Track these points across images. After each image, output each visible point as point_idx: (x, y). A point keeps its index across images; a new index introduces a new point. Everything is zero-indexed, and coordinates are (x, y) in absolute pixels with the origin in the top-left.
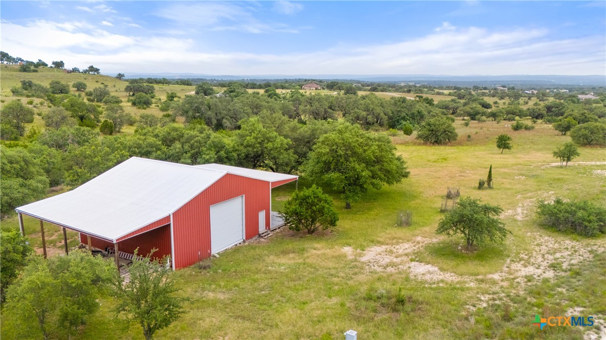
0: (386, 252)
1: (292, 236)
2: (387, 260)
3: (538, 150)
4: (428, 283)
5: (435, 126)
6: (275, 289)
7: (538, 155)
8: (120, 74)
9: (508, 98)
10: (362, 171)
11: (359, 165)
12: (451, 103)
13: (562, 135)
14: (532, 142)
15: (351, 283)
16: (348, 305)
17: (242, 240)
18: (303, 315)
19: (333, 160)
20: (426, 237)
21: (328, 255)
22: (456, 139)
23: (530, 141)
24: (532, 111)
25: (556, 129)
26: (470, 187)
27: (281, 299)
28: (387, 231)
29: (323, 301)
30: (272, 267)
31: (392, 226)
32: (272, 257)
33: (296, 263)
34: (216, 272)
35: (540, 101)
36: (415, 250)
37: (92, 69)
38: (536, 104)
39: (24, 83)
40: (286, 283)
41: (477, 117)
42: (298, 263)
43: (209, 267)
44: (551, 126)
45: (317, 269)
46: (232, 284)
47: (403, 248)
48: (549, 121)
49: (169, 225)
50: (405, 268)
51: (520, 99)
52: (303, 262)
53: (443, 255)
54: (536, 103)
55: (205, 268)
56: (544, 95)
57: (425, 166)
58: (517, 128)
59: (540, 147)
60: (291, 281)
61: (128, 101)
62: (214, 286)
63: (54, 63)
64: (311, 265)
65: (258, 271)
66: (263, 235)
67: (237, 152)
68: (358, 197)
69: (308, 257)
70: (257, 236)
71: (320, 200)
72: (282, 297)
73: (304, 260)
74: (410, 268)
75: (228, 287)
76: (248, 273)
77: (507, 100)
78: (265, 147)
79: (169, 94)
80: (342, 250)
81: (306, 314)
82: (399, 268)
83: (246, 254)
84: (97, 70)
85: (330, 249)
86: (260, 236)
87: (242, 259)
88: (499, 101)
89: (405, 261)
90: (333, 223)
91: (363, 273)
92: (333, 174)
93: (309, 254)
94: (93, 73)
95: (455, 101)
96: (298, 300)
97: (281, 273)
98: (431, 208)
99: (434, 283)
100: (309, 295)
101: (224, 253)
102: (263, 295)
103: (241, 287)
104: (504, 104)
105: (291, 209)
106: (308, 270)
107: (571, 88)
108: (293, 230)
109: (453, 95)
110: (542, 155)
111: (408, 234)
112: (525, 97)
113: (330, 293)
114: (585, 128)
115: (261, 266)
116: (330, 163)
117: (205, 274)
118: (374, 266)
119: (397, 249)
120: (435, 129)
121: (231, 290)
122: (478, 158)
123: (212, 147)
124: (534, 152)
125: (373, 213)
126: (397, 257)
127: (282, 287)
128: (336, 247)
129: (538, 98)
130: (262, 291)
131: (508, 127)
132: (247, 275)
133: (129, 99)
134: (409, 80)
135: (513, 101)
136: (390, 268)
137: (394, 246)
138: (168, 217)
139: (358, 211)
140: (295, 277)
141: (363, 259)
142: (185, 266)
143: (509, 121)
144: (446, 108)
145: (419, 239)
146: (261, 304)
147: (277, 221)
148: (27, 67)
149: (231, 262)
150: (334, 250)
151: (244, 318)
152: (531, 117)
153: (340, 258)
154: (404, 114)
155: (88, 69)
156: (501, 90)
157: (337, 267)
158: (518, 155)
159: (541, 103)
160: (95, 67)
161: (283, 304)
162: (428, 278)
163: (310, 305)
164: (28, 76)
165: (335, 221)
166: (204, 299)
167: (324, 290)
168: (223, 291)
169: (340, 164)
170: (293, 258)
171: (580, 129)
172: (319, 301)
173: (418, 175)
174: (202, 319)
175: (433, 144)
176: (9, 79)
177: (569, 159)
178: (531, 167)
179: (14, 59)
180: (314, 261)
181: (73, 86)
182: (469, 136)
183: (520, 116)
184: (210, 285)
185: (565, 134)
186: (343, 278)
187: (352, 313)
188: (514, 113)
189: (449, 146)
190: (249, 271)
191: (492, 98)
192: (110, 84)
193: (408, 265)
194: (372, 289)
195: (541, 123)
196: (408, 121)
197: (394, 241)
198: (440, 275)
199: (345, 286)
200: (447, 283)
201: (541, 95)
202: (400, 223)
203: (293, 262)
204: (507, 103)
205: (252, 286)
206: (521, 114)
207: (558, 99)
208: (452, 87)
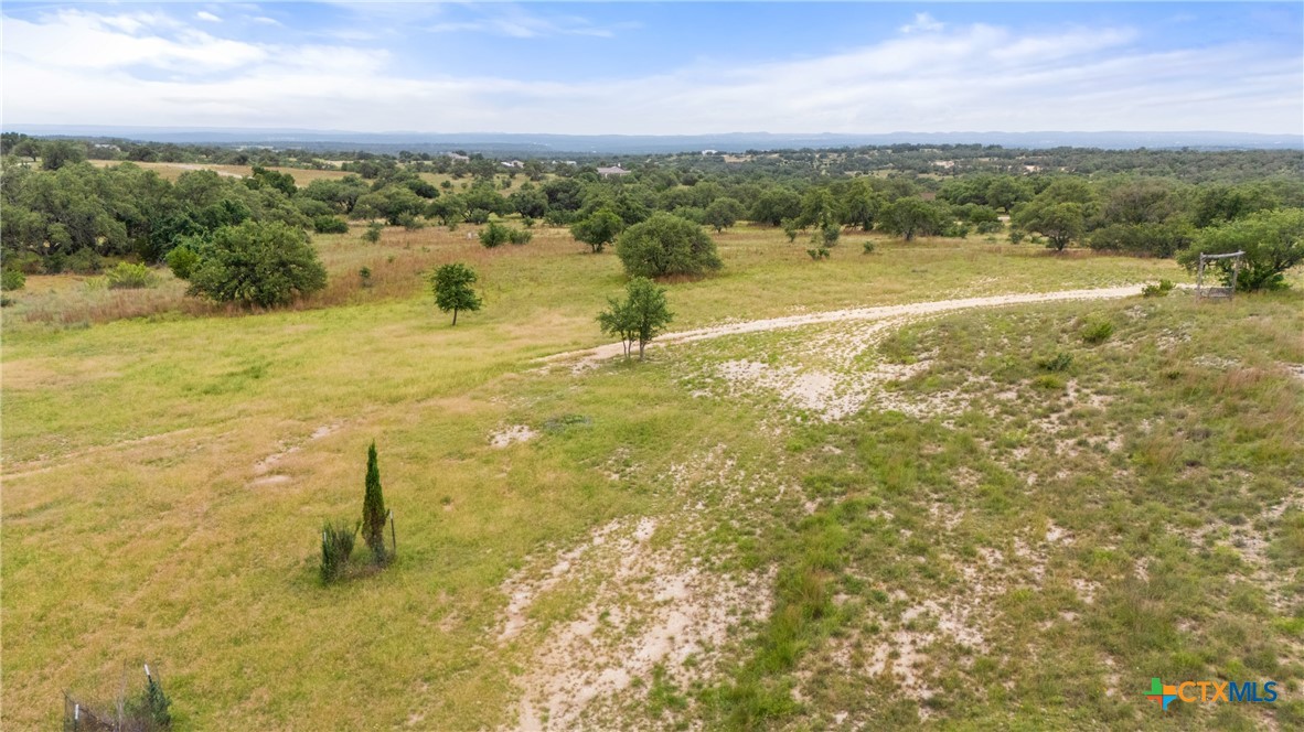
3: (553, 303)
5: (245, 249)
7: (556, 322)
9: (470, 174)
12: (341, 186)
13: (594, 252)
14: (531, 279)
22: (323, 286)
23: (527, 273)
24: (519, 200)
25: (577, 239)
35: (532, 179)
38: (525, 187)
41: (405, 215)
44: (565, 231)
48: (557, 222)
51: (495, 177)
54: (526, 185)
56: (538, 168)
58: (492, 240)
59: (554, 290)
77: (469, 180)
88: (452, 182)
95: (352, 180)
104: (462, 186)
107: (580, 158)
109: (352, 170)
110: (565, 320)
112: (503, 172)
114: (650, 233)
120: (243, 257)
124: (541, 309)
129: (528, 174)
131: (472, 240)
134: (258, 141)
135: (482, 181)
143: (477, 224)
144: (330, 198)
152: (520, 214)
154: (184, 216)
156: (456, 161)
158: (502, 329)
159: (534, 183)
171: (638, 237)
177: (645, 336)
178: (544, 371)
182: (365, 273)
183: (499, 212)
185: (599, 250)
188: (484, 206)
189: (298, 309)
191: (438, 176)
195: (543, 226)
196: (196, 236)
201: (532, 168)
204: (470, 186)
206: (501, 208)
207: (564, 175)
208: (354, 153)
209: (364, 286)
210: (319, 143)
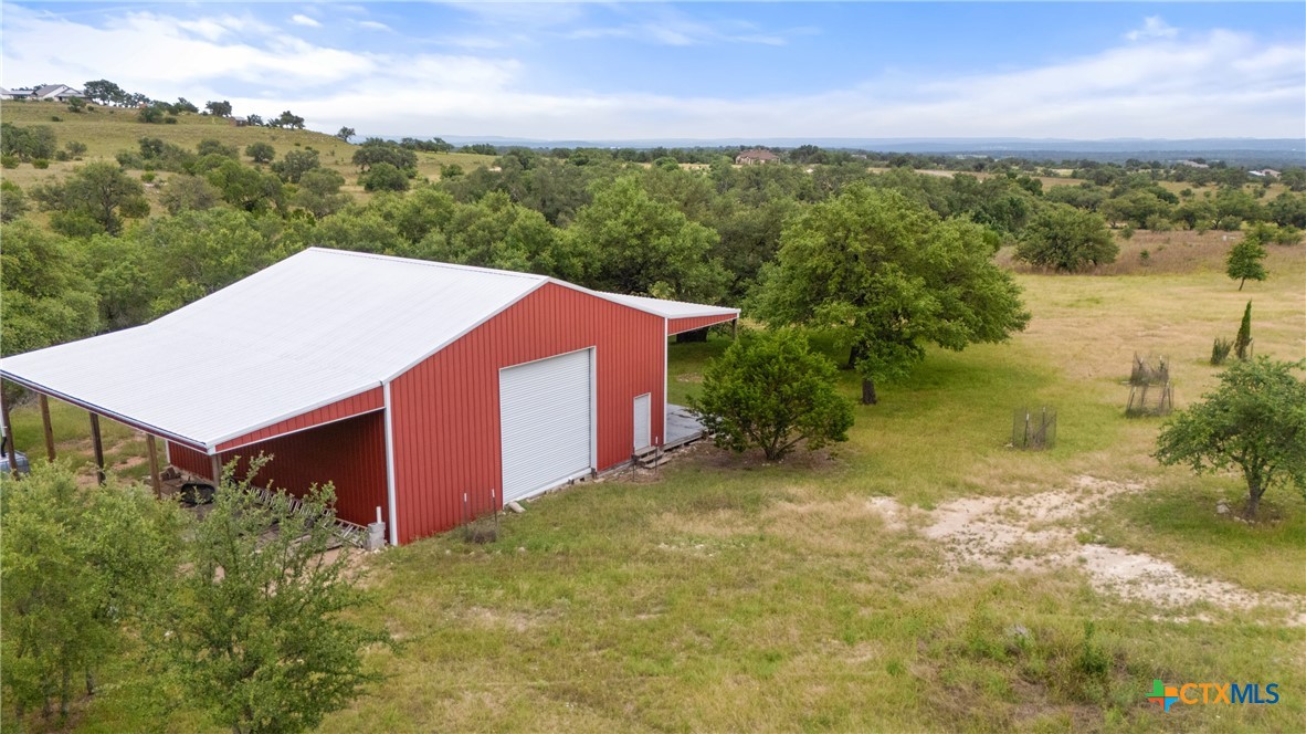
0: (998, 514)
1: (723, 465)
2: (1005, 537)
4: (1157, 611)
5: (1062, 227)
6: (679, 607)
8: (344, 130)
9: (1214, 183)
10: (917, 297)
11: (908, 280)
12: (1080, 192)
15: (911, 599)
16: (913, 670)
17: (589, 471)
18: (770, 699)
19: (834, 270)
20: (1106, 479)
21: (828, 517)
22: (1113, 261)
24: (1279, 209)
26: (1188, 361)
27: (698, 639)
28: (991, 461)
29: (832, 655)
30: (670, 543)
31: (1001, 445)
32: (668, 517)
33: (739, 535)
34: (509, 552)
35: (1292, 190)
36: (1082, 511)
37: (288, 117)
39: (146, 145)
40: (712, 591)
41: (1150, 219)
42: (744, 537)
43: (492, 537)
45: (801, 554)
46: (551, 589)
47: (1045, 505)
49: (382, 412)
50: (1068, 561)
51: (1245, 186)
52: (758, 534)
53: (1177, 527)
54: (1284, 195)
55: (480, 540)
56: (1298, 177)
57: (1048, 315)
60: (727, 586)
61: (359, 184)
62: (499, 593)
63: (210, 106)
64: (783, 544)
65: (629, 555)
66: (645, 460)
67: (583, 258)
68: (903, 367)
69: (771, 521)
70: (628, 462)
71: (803, 368)
72: (700, 633)
73: (761, 528)
74: (1083, 561)
75: (542, 596)
76: (602, 558)
77: (1212, 188)
78: (654, 248)
79: (445, 167)
80: (868, 504)
81: (781, 693)
82: (1048, 562)
83: (596, 506)
84: (298, 121)
85: (832, 500)
86: (636, 461)
87: (587, 519)
88: (1194, 190)
89: (1062, 541)
90: (837, 431)
91: (944, 575)
92: (835, 304)
93: (773, 513)
94: (289, 127)
95: (1088, 187)
96: (750, 647)
97: (697, 561)
98: (1097, 405)
99: (1178, 612)
100: (783, 633)
101: (539, 501)
102: (644, 625)
103: (577, 597)
104: (1204, 195)
105: (722, 391)
106: (774, 557)
108: (726, 449)
109: (1084, 178)
111: (1052, 469)
112: (1253, 181)
113: (847, 628)
115: (636, 539)
116: (825, 277)
117: (479, 556)
118: (972, 554)
119: (1030, 507)
120: (1061, 233)
121: (548, 605)
122: (1180, 299)
123: (519, 240)
125: (939, 413)
126: (1033, 529)
127: (700, 604)
128: (850, 496)
129: (1286, 184)
130: (639, 612)
132: (598, 563)
133: (360, 178)
135: (1228, 190)
136: (1021, 558)
137: (1017, 499)
138: (378, 392)
139: (897, 410)
140: (738, 575)
141: (935, 532)
142: (426, 533)
143: (1226, 231)
145: (1086, 481)
146: (636, 654)
147: (685, 425)
148: (153, 113)
149: (555, 525)
150: (844, 503)
151: (580, 698)
153: (865, 526)
155: (279, 118)
156: (1195, 169)
157: (859, 550)
158: (1287, 294)
159: (1294, 194)
160: (294, 114)
161: (706, 658)
162: (1154, 596)
163: (791, 664)
164: (154, 131)
165: (844, 427)
166: (467, 629)
167: (830, 618)
168: (526, 607)
169: (854, 278)
170: (730, 523)
172: (816, 652)
173: (1036, 332)
174: (451, 696)
175: (1057, 270)
176: (118, 137)
179: (129, 97)
180: (791, 532)
181: (248, 154)
182: (1144, 256)
183: (1251, 221)
184: (490, 587)
186: (883, 583)
187: (934, 699)
188: (1236, 213)
189: (1096, 275)
190: (602, 553)
191: (1177, 184)
192: (323, 151)
193: (1075, 554)
194: (983, 623)
197: (1016, 486)
198: (1189, 587)
199: (891, 609)
200: (1222, 615)
202: (1021, 439)
203: (728, 531)
204: (1215, 194)
205: (611, 597)
206: (1254, 217)
208: (1077, 161)
209: (1142, 264)
210: (1033, 152)
